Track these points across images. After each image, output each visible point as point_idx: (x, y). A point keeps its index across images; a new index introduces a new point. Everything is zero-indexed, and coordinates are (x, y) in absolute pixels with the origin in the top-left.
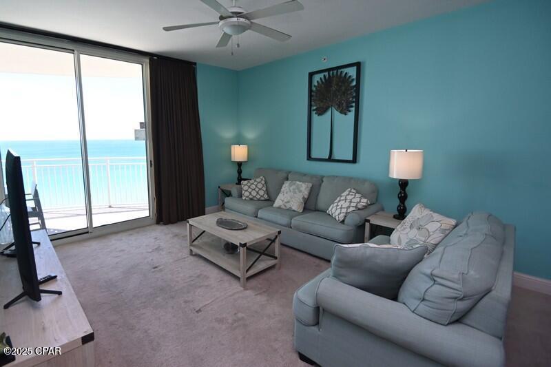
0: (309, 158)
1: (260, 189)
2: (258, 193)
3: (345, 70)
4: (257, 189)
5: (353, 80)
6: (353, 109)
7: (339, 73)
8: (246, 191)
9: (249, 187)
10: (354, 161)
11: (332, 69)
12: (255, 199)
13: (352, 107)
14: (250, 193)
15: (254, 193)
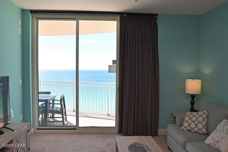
1: (200, 122)
2: (196, 125)
4: (197, 122)
8: (187, 121)
9: (190, 118)
12: (193, 131)
14: (189, 125)
15: (193, 125)
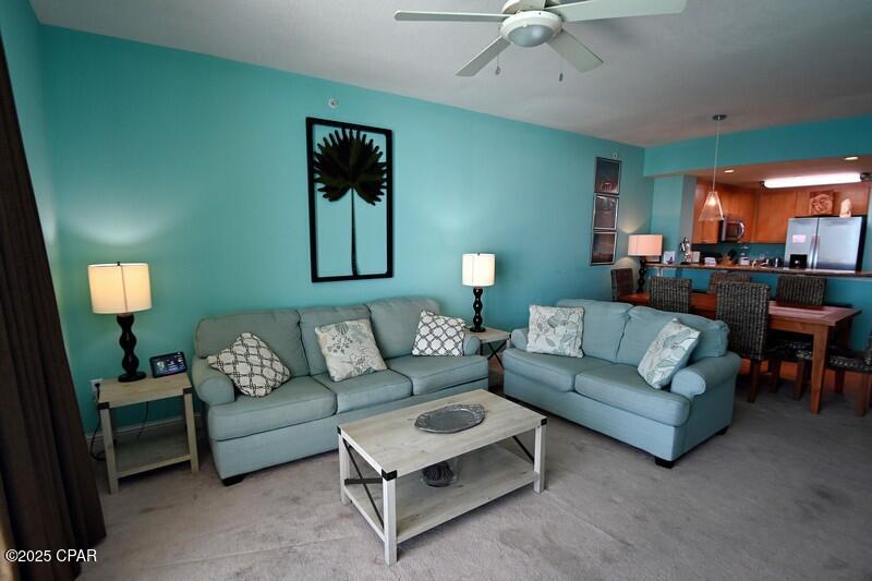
0: (316, 279)
3: (370, 136)
5: (381, 153)
6: (384, 198)
7: (361, 137)
10: (389, 274)
11: (352, 127)
13: (382, 194)
